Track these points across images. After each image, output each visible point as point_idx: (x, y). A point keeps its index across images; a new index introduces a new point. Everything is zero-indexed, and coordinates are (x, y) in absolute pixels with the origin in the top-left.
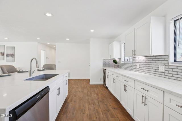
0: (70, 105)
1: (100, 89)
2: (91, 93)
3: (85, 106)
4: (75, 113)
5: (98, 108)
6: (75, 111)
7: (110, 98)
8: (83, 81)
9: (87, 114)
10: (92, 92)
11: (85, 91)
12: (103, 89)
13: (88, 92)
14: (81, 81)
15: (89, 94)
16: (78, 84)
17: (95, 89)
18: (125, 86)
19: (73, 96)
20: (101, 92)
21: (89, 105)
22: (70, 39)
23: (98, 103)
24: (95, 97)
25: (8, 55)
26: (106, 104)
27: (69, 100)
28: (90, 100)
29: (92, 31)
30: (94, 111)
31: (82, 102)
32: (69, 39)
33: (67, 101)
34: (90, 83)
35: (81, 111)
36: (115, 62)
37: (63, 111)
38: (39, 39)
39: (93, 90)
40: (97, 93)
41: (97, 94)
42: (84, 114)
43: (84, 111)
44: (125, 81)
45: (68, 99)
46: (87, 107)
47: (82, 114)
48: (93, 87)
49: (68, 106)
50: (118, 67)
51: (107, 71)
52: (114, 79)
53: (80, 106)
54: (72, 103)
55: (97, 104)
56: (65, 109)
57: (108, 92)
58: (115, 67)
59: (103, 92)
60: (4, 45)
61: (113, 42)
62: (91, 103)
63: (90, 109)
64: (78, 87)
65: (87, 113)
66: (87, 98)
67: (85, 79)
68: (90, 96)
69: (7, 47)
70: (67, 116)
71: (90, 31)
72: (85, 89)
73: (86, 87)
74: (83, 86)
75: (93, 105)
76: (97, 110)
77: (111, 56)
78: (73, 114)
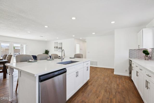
0: (89, 88)
1: (124, 81)
2: (111, 82)
3: (101, 92)
4: (90, 94)
5: (113, 98)
6: (91, 93)
7: (133, 93)
8: (109, 70)
9: (100, 100)
10: (113, 82)
11: (107, 79)
12: (127, 81)
13: (109, 81)
14: (106, 70)
15: (110, 83)
16: (103, 72)
17: (118, 79)
18: (147, 82)
19: (94, 81)
20: (124, 83)
21: (105, 93)
22: (96, 33)
23: (116, 93)
24: (115, 86)
25: (59, 48)
26: (123, 97)
27: (89, 84)
28: (108, 88)
29: (113, 22)
30: (108, 98)
31: (100, 88)
32: (94, 33)
33: (88, 84)
34: (114, 73)
35: (96, 95)
36: (146, 52)
37: (82, 90)
38: (74, 36)
39: (115, 81)
40: (118, 83)
41: (118, 85)
42: (97, 98)
43: (99, 95)
44: (148, 75)
45: (90, 82)
46: (103, 93)
47: (96, 97)
48: (116, 78)
49: (87, 87)
50: (150, 58)
51: (133, 62)
52: (137, 72)
53: (96, 91)
54: (91, 86)
55: (114, 94)
56: (84, 89)
57: (132, 86)
58: (145, 58)
59: (126, 84)
60: (58, 42)
61: (141, 30)
62: (107, 91)
63: (105, 96)
64: (101, 74)
65: (100, 98)
66: (106, 86)
67: (111, 69)
68: (110, 85)
69: (59, 43)
70: (83, 95)
71: (111, 23)
72: (107, 77)
73: (109, 76)
74: (106, 74)
75: (108, 94)
76: (111, 100)
77: (139, 46)
78: (89, 95)
